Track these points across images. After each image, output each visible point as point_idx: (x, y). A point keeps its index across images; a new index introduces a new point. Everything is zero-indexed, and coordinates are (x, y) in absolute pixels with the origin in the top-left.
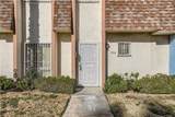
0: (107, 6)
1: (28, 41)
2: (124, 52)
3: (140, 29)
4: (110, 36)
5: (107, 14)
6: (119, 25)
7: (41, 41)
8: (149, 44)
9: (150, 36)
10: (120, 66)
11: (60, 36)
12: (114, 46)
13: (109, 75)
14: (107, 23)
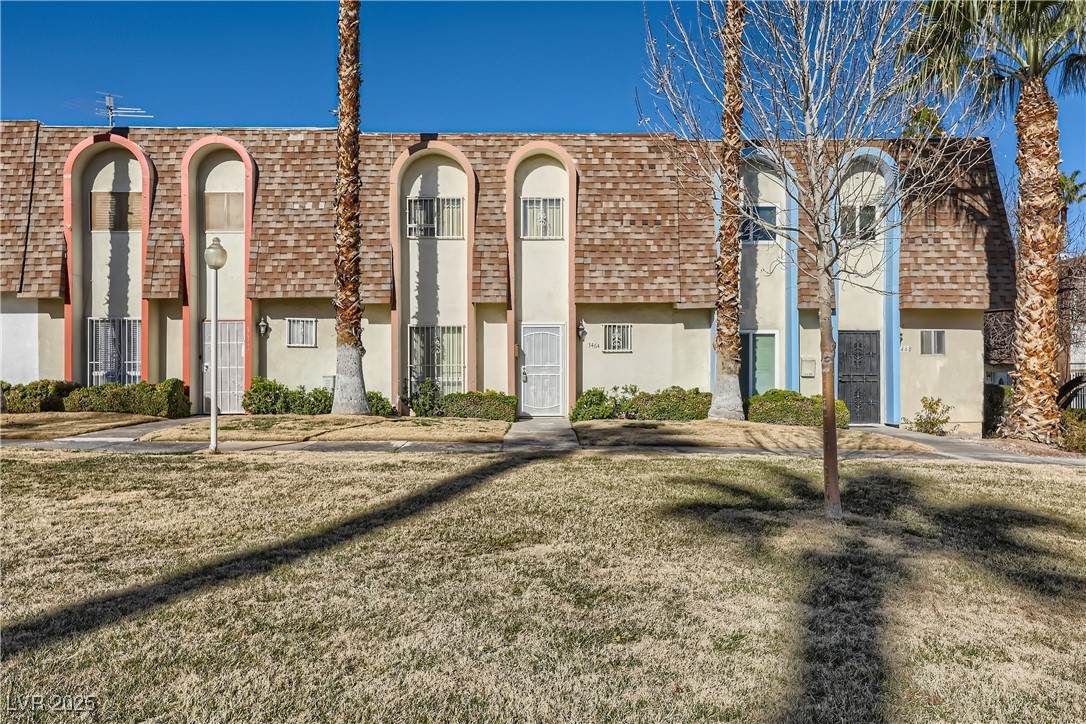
0: (579, 253)
1: (413, 322)
2: (616, 344)
3: (641, 299)
4: (584, 311)
5: (579, 270)
6: (600, 293)
7: (443, 321)
8: (670, 327)
9: (666, 311)
10: (607, 373)
11: (482, 311)
12: (595, 331)
13: (585, 390)
14: (578, 290)
